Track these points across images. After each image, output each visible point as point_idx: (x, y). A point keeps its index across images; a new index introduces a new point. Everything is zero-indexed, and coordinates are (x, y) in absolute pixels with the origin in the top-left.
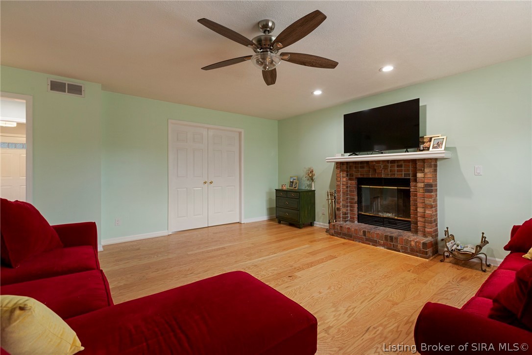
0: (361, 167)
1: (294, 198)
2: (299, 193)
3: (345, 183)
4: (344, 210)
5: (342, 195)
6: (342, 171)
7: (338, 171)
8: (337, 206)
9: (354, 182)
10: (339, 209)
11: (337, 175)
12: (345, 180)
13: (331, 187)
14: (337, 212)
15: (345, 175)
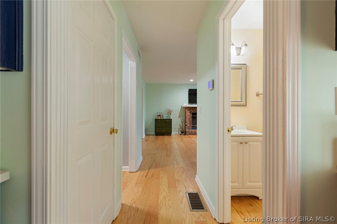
0: (194, 109)
1: (168, 122)
2: (171, 119)
3: (189, 115)
4: (189, 125)
5: (188, 119)
6: (188, 110)
7: (186, 110)
8: (186, 124)
9: (191, 114)
10: (187, 125)
11: (186, 112)
12: (189, 113)
13: (179, 117)
14: (186, 126)
15: (189, 112)
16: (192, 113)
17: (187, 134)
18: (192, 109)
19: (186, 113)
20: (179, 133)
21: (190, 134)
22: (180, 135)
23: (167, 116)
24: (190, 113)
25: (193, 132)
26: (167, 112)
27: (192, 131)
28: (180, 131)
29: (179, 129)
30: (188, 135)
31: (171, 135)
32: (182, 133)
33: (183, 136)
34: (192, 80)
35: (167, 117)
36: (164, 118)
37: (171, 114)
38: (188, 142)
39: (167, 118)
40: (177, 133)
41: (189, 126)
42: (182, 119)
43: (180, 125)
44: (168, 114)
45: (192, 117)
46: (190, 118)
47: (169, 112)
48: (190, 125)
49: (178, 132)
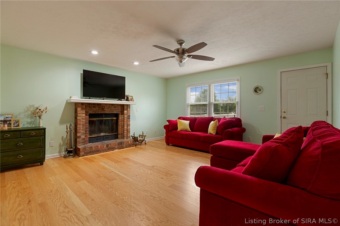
0: (93, 106)
1: (34, 136)
2: (44, 129)
3: (84, 118)
4: (83, 137)
5: (81, 126)
6: (82, 109)
7: (79, 109)
8: (78, 135)
9: (88, 117)
10: (80, 137)
11: (78, 112)
12: (84, 115)
13: (62, 122)
14: (78, 140)
15: (84, 112)
16: (89, 114)
17: (82, 153)
18: (89, 107)
19: (79, 115)
20: (60, 155)
21: (87, 154)
22: (65, 157)
23: (29, 120)
24: (86, 115)
25: (94, 149)
26: (29, 112)
27: (91, 147)
28: (63, 150)
29: (60, 146)
30: (83, 156)
31: (42, 164)
32: (68, 153)
33: (71, 159)
34: (95, 52)
35: (30, 123)
36: (21, 126)
37: (42, 117)
38: (99, 176)
39: (29, 126)
40: (57, 155)
41: (84, 139)
42: (68, 125)
43: (63, 137)
44: (32, 118)
45: (89, 121)
46: (86, 123)
47: (37, 113)
48: (86, 136)
49: (60, 152)
